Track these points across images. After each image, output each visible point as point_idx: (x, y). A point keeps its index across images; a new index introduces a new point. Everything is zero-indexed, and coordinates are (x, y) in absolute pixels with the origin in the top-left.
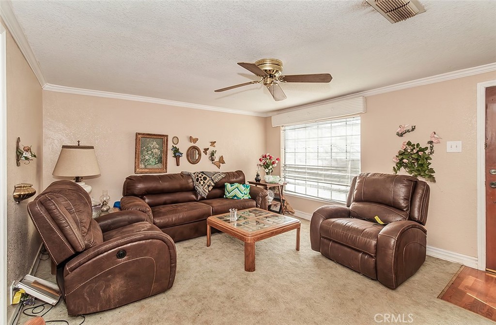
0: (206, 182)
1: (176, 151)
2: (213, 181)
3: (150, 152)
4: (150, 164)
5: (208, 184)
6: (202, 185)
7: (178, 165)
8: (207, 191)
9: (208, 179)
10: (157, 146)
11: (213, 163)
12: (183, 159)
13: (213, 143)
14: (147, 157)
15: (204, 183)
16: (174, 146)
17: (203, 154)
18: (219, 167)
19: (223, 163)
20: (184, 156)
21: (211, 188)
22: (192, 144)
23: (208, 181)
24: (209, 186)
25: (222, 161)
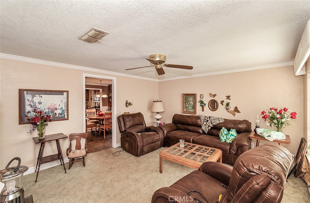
0: (207, 123)
1: (202, 102)
2: (212, 123)
3: (188, 103)
4: (189, 109)
5: (208, 125)
6: (205, 125)
7: (203, 110)
8: (208, 130)
9: (209, 121)
10: (192, 100)
11: (228, 111)
12: (206, 108)
13: (228, 97)
14: (187, 106)
15: (206, 123)
16: (201, 100)
17: (220, 105)
18: (234, 115)
19: (238, 112)
20: (207, 105)
21: (210, 128)
22: (212, 98)
23: (209, 123)
24: (209, 126)
25: (236, 110)
